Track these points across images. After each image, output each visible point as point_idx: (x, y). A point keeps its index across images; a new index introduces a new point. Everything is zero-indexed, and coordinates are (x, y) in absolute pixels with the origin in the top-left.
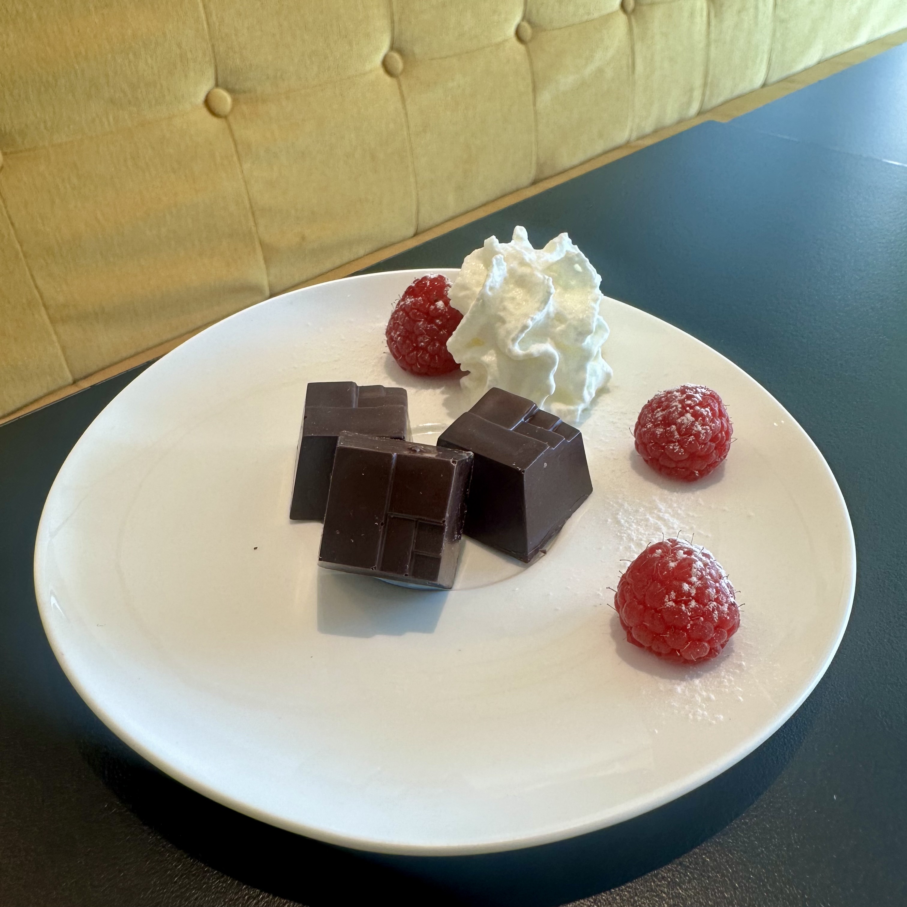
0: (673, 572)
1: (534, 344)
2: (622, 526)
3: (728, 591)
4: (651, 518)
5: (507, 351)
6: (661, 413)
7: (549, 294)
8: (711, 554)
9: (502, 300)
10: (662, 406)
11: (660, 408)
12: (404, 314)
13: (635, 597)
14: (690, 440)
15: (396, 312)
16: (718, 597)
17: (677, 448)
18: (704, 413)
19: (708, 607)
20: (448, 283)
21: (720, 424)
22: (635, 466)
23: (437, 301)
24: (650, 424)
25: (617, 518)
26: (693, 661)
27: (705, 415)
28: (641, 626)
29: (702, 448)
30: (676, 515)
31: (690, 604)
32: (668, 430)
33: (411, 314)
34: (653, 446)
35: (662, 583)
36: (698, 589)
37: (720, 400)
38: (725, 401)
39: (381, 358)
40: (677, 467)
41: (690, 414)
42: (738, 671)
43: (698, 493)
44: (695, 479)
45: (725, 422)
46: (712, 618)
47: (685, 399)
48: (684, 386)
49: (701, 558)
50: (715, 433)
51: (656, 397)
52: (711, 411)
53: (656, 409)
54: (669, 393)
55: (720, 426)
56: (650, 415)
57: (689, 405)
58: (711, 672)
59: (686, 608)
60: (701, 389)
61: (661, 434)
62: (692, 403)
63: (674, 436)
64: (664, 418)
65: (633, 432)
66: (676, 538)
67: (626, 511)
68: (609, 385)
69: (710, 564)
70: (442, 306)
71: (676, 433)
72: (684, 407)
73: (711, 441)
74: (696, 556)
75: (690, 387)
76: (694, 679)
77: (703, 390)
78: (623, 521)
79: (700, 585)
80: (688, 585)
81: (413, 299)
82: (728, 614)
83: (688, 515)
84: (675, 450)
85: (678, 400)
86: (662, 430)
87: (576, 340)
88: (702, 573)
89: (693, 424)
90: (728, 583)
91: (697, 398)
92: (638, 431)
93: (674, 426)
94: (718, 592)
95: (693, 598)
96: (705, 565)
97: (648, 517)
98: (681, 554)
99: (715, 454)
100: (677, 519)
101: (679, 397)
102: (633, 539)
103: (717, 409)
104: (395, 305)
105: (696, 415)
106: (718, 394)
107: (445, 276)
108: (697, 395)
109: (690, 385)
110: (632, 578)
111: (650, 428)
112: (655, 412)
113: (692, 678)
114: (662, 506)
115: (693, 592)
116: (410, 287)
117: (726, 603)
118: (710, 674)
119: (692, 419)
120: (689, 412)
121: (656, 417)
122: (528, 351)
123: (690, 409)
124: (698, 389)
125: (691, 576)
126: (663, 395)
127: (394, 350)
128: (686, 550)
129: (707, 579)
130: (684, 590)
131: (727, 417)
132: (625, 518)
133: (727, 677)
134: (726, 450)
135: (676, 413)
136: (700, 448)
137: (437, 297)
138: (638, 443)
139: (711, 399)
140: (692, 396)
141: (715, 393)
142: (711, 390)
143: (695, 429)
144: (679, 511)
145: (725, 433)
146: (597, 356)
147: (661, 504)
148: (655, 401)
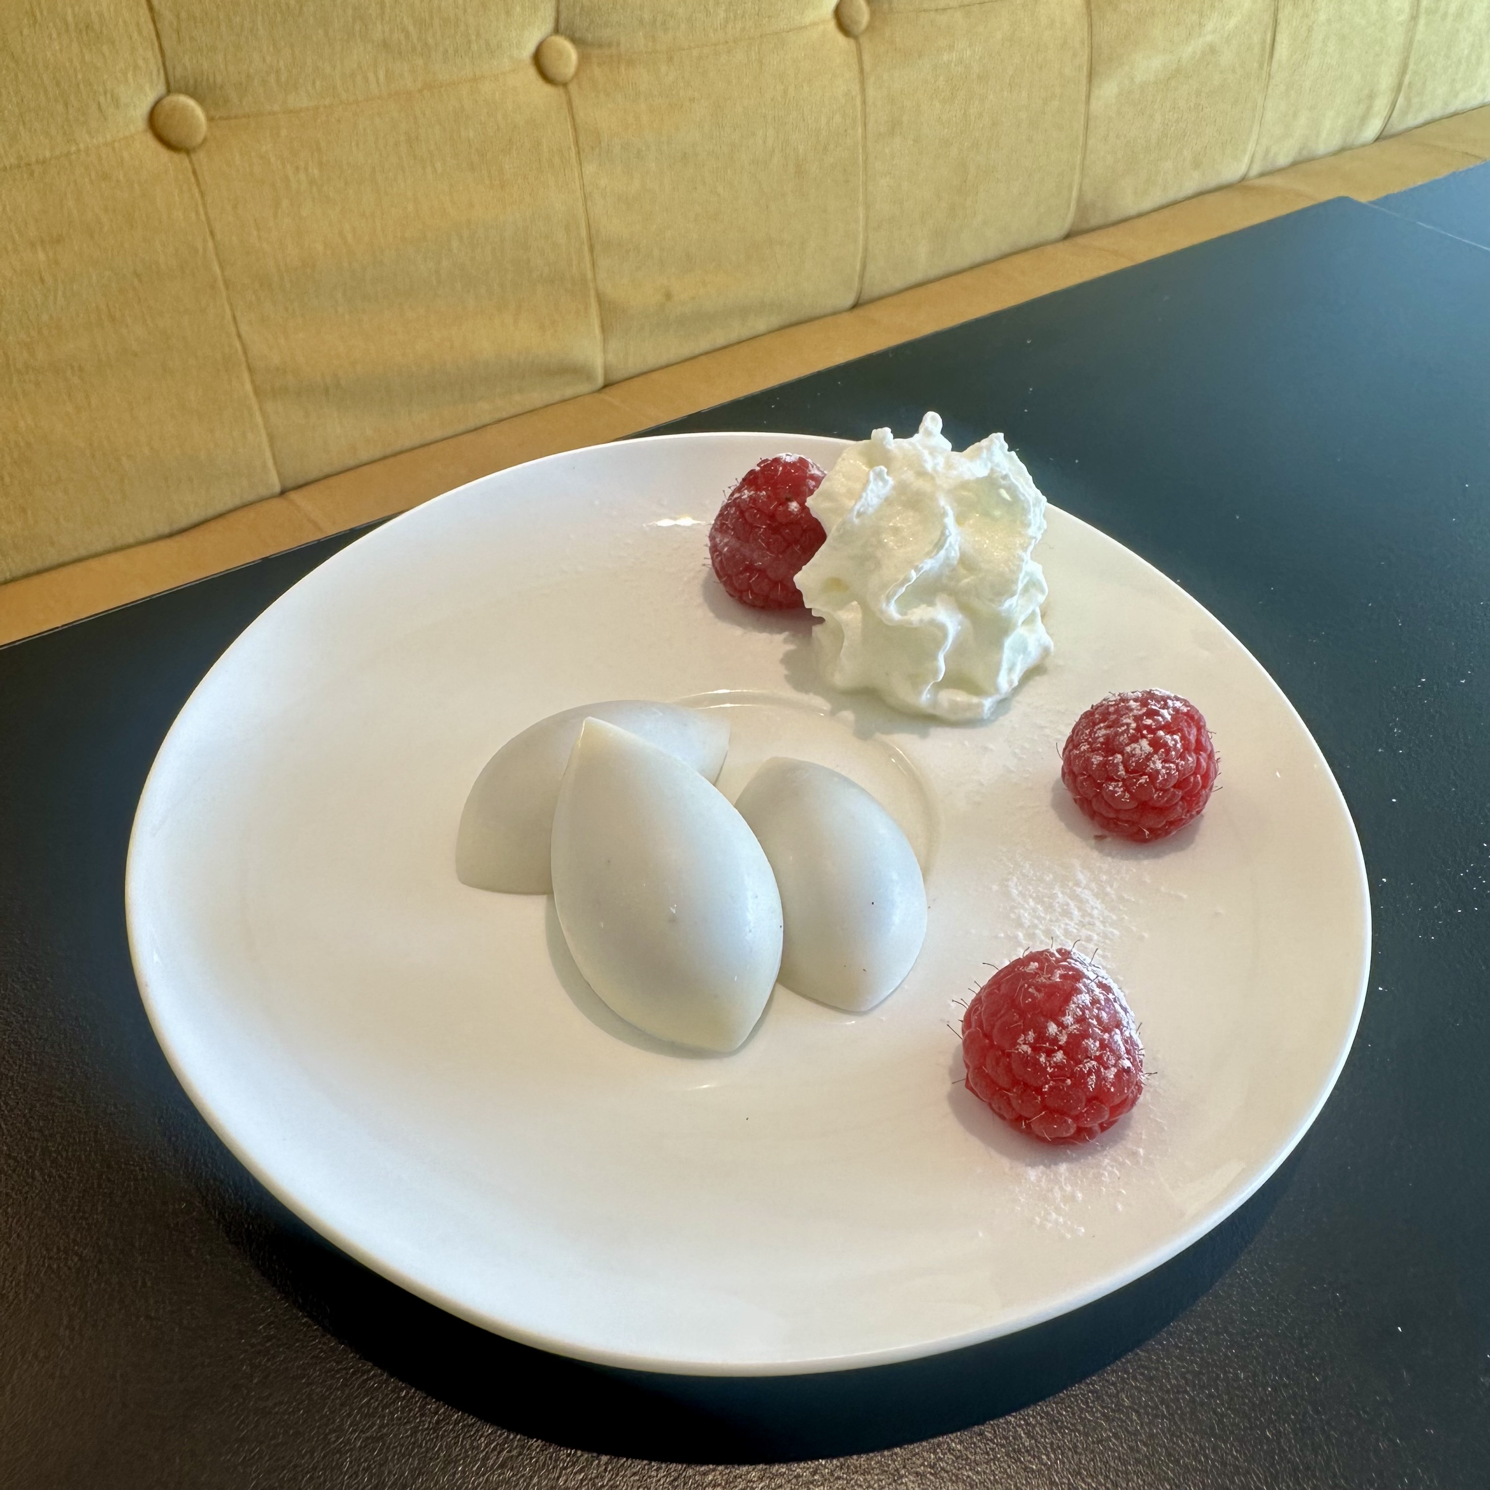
1: (918, 606)
2: (1014, 900)
3: (1123, 1049)
4: (1059, 895)
5: (877, 610)
7: (944, 537)
8: (1114, 986)
9: (877, 531)
10: (1108, 719)
11: (1104, 721)
12: (737, 513)
14: (1140, 781)
15: (726, 507)
16: (1101, 1056)
17: (1120, 791)
18: (1169, 742)
20: (813, 472)
21: (1195, 762)
22: (1057, 805)
23: (789, 500)
24: (1085, 746)
25: (1007, 886)
26: (1045, 1139)
27: (1170, 747)
29: (1159, 796)
30: (1101, 895)
31: (1055, 1057)
32: (1110, 761)
33: (747, 514)
34: (1085, 780)
35: (1022, 1014)
36: (1070, 1036)
37: (1201, 723)
38: (1209, 725)
39: (700, 571)
40: (1118, 819)
41: (1149, 741)
42: (1129, 1162)
43: (1146, 862)
44: (1145, 841)
45: (1205, 760)
47: (1144, 714)
48: (1151, 690)
49: (1093, 991)
50: (1184, 775)
51: (1104, 702)
52: (1181, 741)
53: (1099, 723)
54: (1124, 700)
55: (1195, 765)
56: (1087, 732)
57: (1148, 727)
58: (1089, 1158)
59: (1046, 1060)
60: (1175, 702)
61: (1098, 765)
62: (1153, 724)
63: (1119, 771)
64: (1108, 740)
65: (1061, 753)
66: (1070, 949)
67: (1025, 876)
68: (1049, 664)
69: (1103, 1002)
70: (796, 510)
71: (1121, 767)
72: (1138, 729)
73: (1174, 787)
74: (1085, 985)
75: (1159, 694)
76: (1060, 1164)
77: (1178, 704)
78: (1015, 892)
79: (1076, 1031)
80: (1058, 1026)
81: (752, 492)
82: (1113, 1085)
83: (1121, 898)
84: (1117, 792)
85: (1133, 716)
86: (1101, 759)
87: (991, 600)
88: (1084, 1013)
89: (1148, 757)
90: (1129, 1034)
91: (1163, 717)
92: (1067, 753)
93: (1119, 756)
94: (1103, 1046)
95: (1061, 1048)
96: (1095, 1001)
97: (1055, 892)
99: (1181, 807)
100: (1103, 902)
101: (1135, 711)
102: (1023, 926)
103: (1192, 738)
104: (729, 492)
105: (1156, 744)
106: (1201, 712)
107: (809, 460)
108: (1165, 712)
109: (1160, 691)
111: (1084, 751)
112: (1097, 727)
113: (1057, 1161)
114: (1083, 877)
115: (1063, 1040)
116: (752, 472)
117: (1115, 1066)
118: (1087, 1160)
119: (1151, 750)
120: (1146, 738)
121: (1096, 735)
122: (906, 618)
123: (1149, 733)
124: (1168, 701)
125: (1064, 1014)
126: (1113, 703)
127: (717, 565)
128: (1072, 972)
129: (1089, 1024)
130: (1049, 1034)
131: (1209, 752)
132: (1020, 888)
133: (1109, 1168)
134: (1201, 804)
135: (1126, 735)
136: (1156, 795)
137: (789, 496)
138: (1066, 771)
139: (1186, 721)
140: (1157, 713)
141: (1198, 711)
142: (1192, 703)
143: (1152, 766)
144: (1108, 889)
145: (1202, 777)
146: (1029, 621)
147: (1082, 872)
148: (1100, 710)
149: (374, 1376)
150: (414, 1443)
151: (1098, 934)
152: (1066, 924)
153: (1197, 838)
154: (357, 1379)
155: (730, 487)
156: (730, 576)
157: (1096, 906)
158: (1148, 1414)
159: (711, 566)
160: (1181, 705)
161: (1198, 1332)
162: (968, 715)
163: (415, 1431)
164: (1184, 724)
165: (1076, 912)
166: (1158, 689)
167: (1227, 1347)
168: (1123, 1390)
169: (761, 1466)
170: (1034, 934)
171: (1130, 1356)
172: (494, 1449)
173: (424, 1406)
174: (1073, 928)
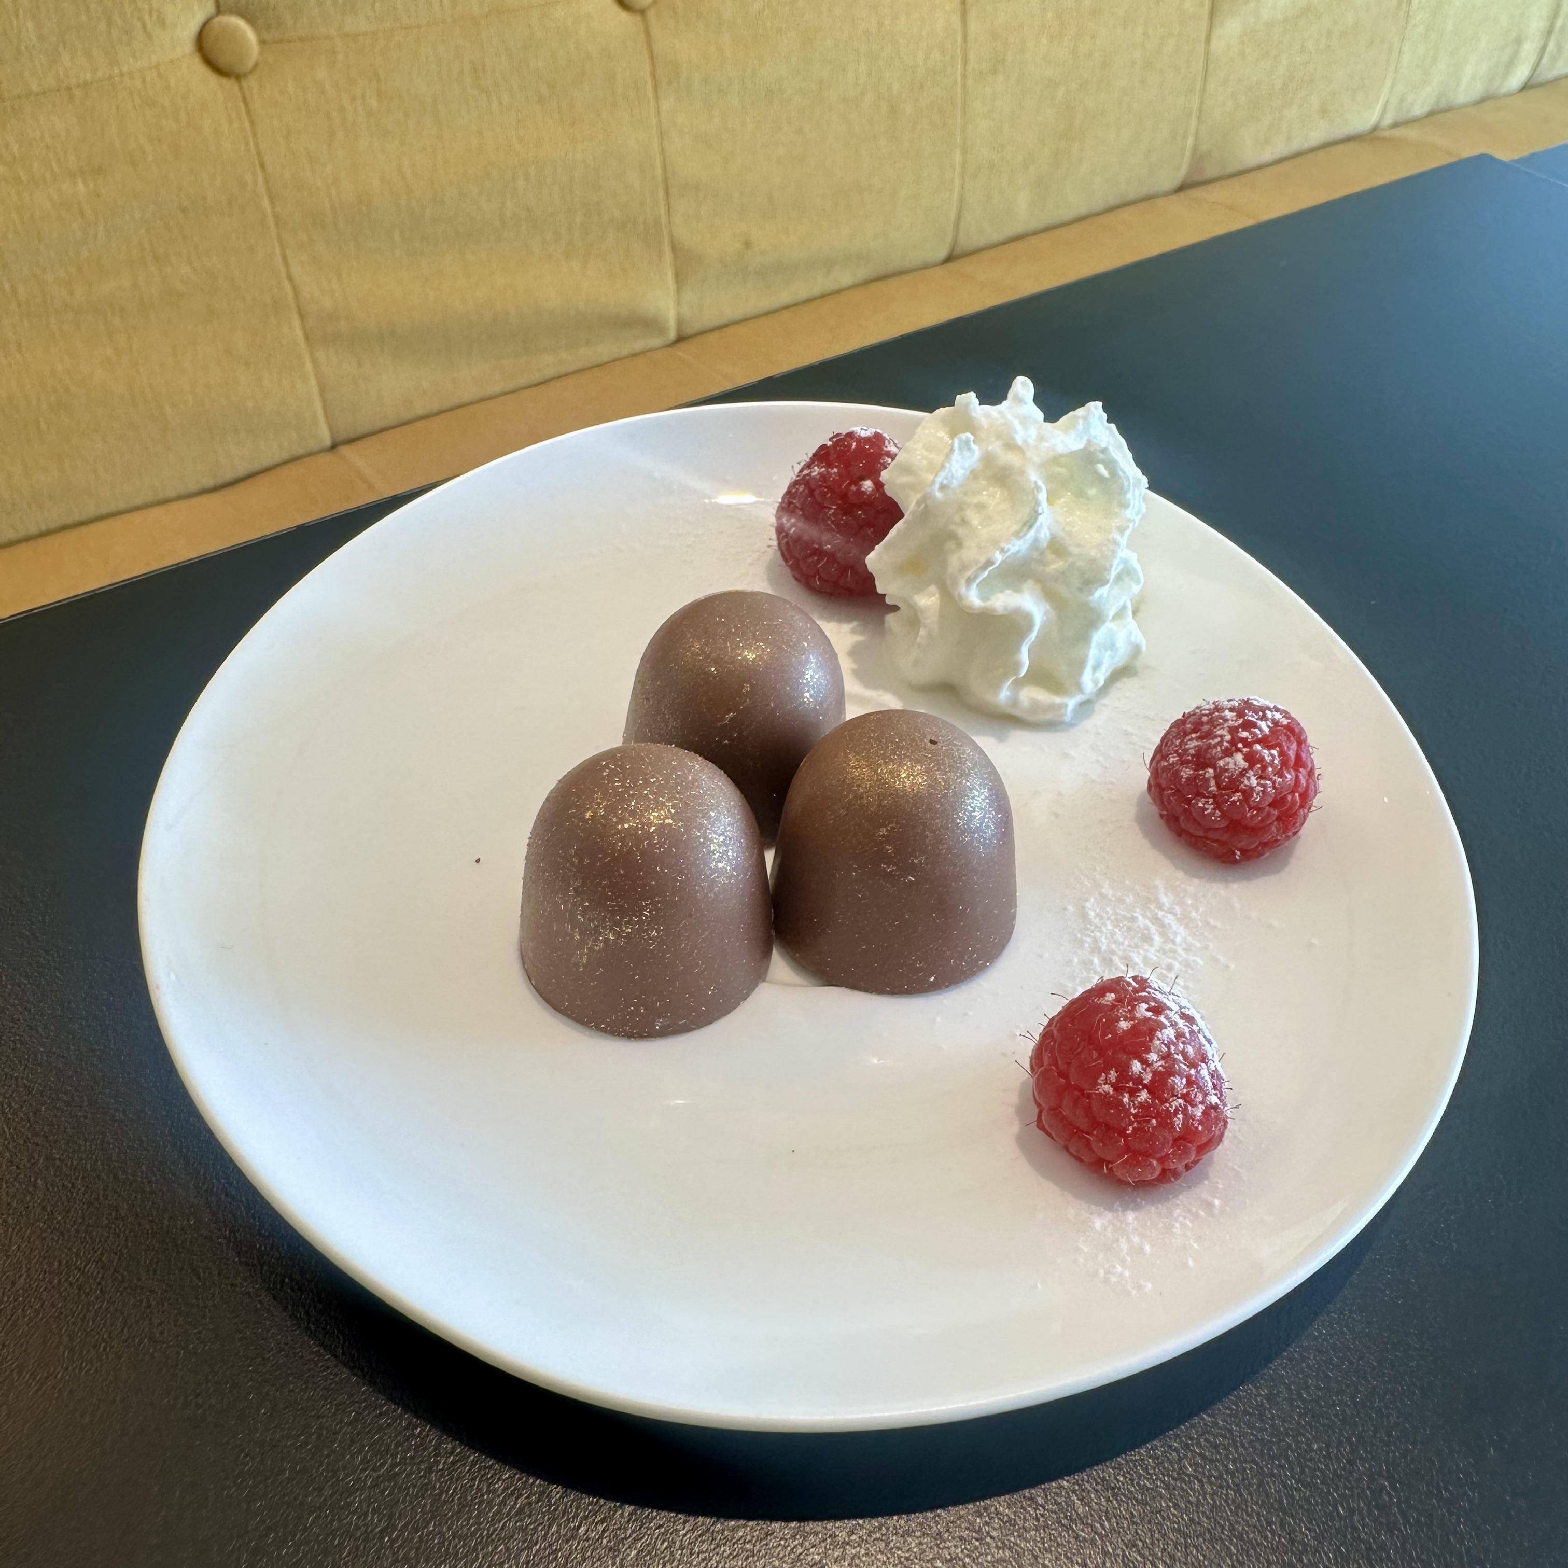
0: (1122, 1037)
1: (1002, 591)
2: (1090, 923)
3: (1210, 1084)
4: (1140, 918)
5: (956, 594)
6: (1195, 743)
7: (1035, 514)
8: (1197, 1017)
9: (961, 507)
10: (1200, 730)
11: (1196, 732)
12: (807, 491)
13: (1056, 1065)
14: (1233, 798)
15: (795, 484)
16: (1188, 1093)
17: (1210, 808)
18: (1266, 758)
19: (1167, 1105)
20: (889, 449)
21: (1294, 780)
22: (1141, 820)
23: (863, 479)
24: (1174, 757)
25: (1083, 907)
26: (1129, 1183)
27: (1267, 762)
28: (1055, 1111)
29: (1252, 816)
30: (1184, 919)
31: (1139, 1096)
32: (1201, 775)
33: (817, 493)
34: (1174, 794)
35: (1102, 1051)
36: (1155, 1073)
37: (1302, 738)
38: (1312, 739)
39: (765, 553)
40: (1206, 838)
41: (1243, 754)
42: (1202, 1213)
43: (1235, 886)
44: (1235, 862)
45: (1304, 777)
46: (1172, 1125)
47: (1240, 726)
48: (1248, 699)
49: (1176, 1024)
50: (1281, 793)
51: (1197, 711)
52: (1279, 757)
53: (1191, 733)
54: (1219, 709)
55: (1293, 784)
56: (1178, 742)
57: (1244, 740)
58: (1160, 1206)
59: (1130, 1100)
60: (1274, 713)
61: (1187, 779)
62: (1250, 737)
63: (1210, 787)
64: (1199, 753)
65: (1148, 762)
66: (1146, 976)
67: (1103, 896)
68: (1138, 664)
69: (1188, 1035)
70: (870, 489)
71: (1213, 783)
72: (1233, 742)
73: (1270, 805)
74: (1167, 1018)
75: (1258, 704)
76: (1128, 1212)
77: (1278, 716)
78: (1092, 914)
79: (1161, 1068)
80: (1142, 1064)
81: (823, 469)
82: (1201, 1123)
83: (1206, 923)
84: (1206, 809)
85: (1228, 727)
86: (1191, 772)
87: (1081, 590)
88: (1169, 1048)
89: (1243, 773)
90: (1216, 1069)
91: (1260, 729)
92: (1154, 764)
93: (1211, 771)
94: (1190, 1083)
95: (1145, 1086)
96: (1179, 1035)
97: (1136, 914)
98: (1142, 1010)
99: (1276, 827)
100: (1187, 926)
101: (1230, 722)
102: (1099, 951)
103: (1292, 754)
104: (798, 468)
105: (1252, 759)
106: (1302, 725)
107: (885, 435)
108: (1263, 724)
109: (1259, 701)
110: (1059, 1030)
111: (1173, 763)
112: (1188, 738)
113: (1125, 1208)
114: (1165, 900)
115: (1148, 1078)
116: (823, 447)
117: (1202, 1103)
118: (1157, 1208)
119: (1246, 764)
120: (1241, 752)
121: (1187, 746)
122: (988, 604)
123: (1244, 746)
124: (1267, 712)
125: (1148, 1051)
126: (1207, 712)
127: (784, 548)
128: (1153, 1004)
129: (1175, 1060)
130: (1132, 1072)
131: (1309, 769)
132: (1098, 910)
133: (1181, 1219)
134: (1298, 825)
135: (1219, 748)
136: (1249, 814)
137: (863, 474)
138: (1152, 783)
139: (1286, 735)
140: (1254, 725)
141: (1299, 724)
142: (1293, 715)
143: (1246, 782)
144: (1193, 914)
145: (1299, 796)
146: (1119, 615)
147: (1166, 895)
148: (1191, 719)
149: (388, 1410)
150: (427, 1484)
151: (1180, 963)
152: (1147, 951)
153: (1293, 861)
154: (369, 1414)
155: (798, 463)
156: (797, 561)
157: (1180, 933)
158: (1210, 1483)
159: (777, 548)
160: (1281, 716)
161: (1269, 1397)
162: (1049, 716)
163: (429, 1470)
164: (1283, 738)
165: (1157, 939)
166: (1257, 698)
167: (1300, 1415)
168: (1186, 1456)
169: (793, 1524)
170: (1111, 960)
171: (1196, 1420)
172: (512, 1494)
173: (440, 1445)
174: (1153, 955)
